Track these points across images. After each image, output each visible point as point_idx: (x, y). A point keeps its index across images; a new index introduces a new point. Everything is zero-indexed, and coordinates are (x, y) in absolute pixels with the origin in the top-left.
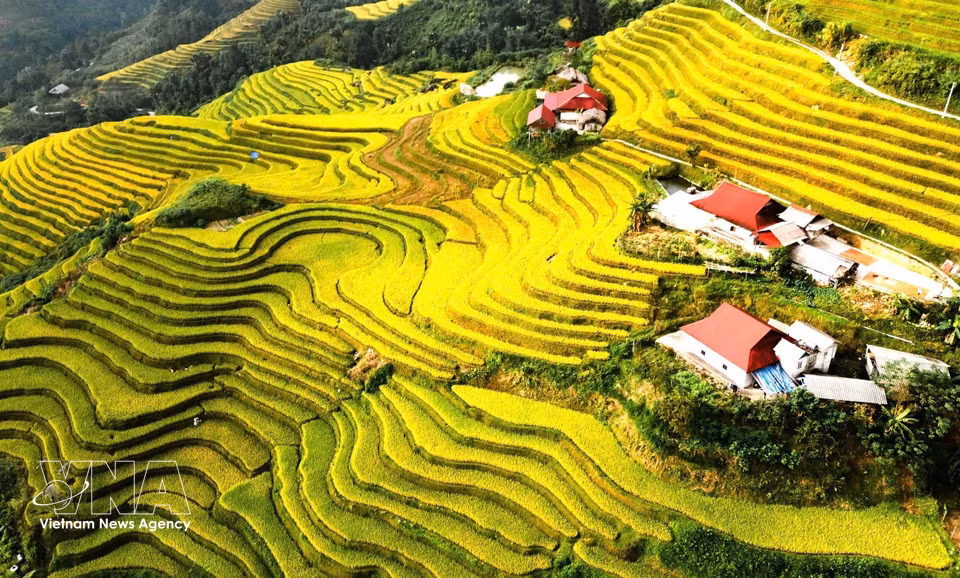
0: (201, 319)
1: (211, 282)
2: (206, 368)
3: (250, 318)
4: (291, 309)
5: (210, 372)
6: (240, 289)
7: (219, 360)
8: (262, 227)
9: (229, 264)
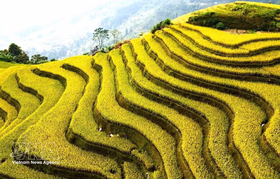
0: (158, 95)
1: (191, 66)
2: (124, 146)
3: (204, 117)
4: (263, 131)
5: (125, 153)
6: (214, 83)
7: (142, 145)
8: (258, 43)
9: (218, 57)
